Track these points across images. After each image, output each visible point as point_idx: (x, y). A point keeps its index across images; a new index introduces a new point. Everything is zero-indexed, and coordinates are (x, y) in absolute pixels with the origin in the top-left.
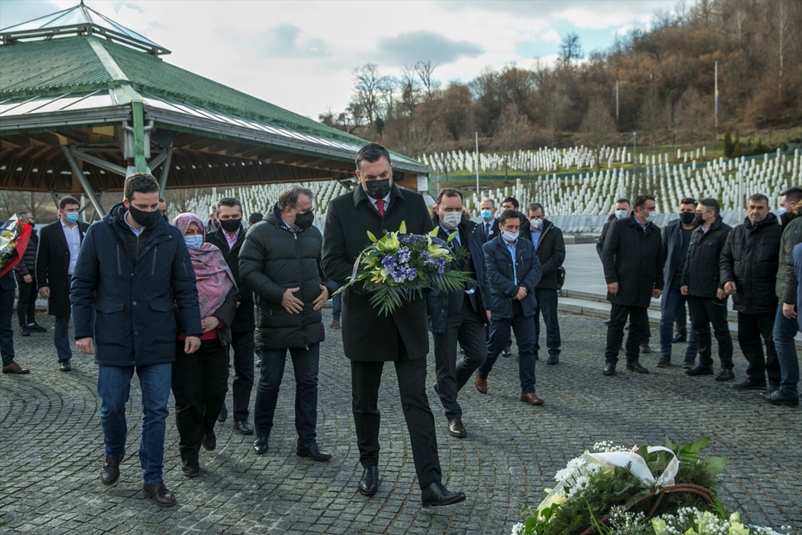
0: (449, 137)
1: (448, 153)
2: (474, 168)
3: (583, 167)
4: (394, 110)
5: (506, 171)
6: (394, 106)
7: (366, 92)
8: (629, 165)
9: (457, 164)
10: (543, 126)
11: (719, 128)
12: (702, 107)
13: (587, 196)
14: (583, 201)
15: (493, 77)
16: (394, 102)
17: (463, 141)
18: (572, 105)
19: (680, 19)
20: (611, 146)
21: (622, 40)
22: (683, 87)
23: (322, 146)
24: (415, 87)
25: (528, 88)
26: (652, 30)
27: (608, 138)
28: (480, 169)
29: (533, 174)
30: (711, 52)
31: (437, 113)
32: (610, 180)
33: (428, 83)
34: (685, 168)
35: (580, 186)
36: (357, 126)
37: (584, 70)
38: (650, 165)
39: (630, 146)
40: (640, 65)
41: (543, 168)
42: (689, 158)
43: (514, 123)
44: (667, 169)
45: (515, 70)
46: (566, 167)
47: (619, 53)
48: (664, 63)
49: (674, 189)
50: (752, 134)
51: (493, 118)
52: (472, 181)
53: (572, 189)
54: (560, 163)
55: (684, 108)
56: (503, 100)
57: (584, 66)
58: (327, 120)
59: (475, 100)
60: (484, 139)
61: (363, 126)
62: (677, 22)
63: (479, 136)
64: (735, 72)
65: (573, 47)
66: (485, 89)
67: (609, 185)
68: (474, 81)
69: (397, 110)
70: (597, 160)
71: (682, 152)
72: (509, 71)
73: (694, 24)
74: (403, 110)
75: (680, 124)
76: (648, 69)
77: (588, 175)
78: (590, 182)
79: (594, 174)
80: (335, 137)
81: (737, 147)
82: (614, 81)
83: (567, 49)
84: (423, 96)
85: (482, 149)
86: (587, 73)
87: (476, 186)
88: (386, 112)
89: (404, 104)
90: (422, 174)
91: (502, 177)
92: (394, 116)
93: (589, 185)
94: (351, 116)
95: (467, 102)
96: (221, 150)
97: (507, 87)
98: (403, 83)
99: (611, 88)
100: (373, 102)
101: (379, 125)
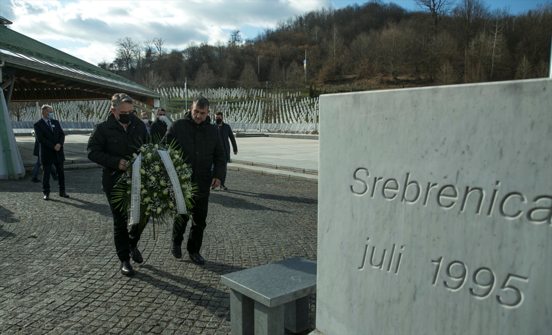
0: (171, 79)
1: (170, 88)
2: (184, 97)
3: (241, 98)
4: (141, 63)
6: (141, 61)
7: (125, 52)
8: (264, 99)
9: (175, 94)
10: (221, 76)
11: (307, 82)
12: (300, 71)
13: (243, 114)
14: (241, 116)
15: (195, 49)
16: (141, 59)
17: (179, 82)
18: (236, 66)
19: (289, 27)
20: (255, 88)
21: (261, 35)
22: (291, 61)
23: (102, 81)
24: (153, 51)
25: (214, 55)
26: (276, 31)
27: (255, 84)
28: (188, 97)
29: (215, 101)
30: (304, 45)
31: (165, 66)
32: (254, 106)
33: (160, 50)
34: (291, 101)
35: (239, 108)
36: (121, 71)
37: (243, 49)
38: (275, 99)
39: (264, 89)
40: (270, 48)
41: (221, 98)
42: (293, 96)
43: (206, 73)
44: (282, 101)
45: (207, 46)
46: (232, 98)
47: (260, 41)
48: (281, 48)
49: (286, 111)
50: (322, 86)
51: (195, 70)
52: (183, 104)
53: (235, 109)
54: (229, 96)
55: (291, 71)
56: (200, 61)
57: (242, 46)
58: (103, 66)
59: (186, 60)
60: (190, 81)
61: (124, 71)
62: (288, 28)
63: (187, 80)
64: (315, 55)
65: (237, 36)
66: (191, 55)
68: (185, 50)
69: (143, 63)
70: (248, 95)
71: (290, 93)
72: (204, 46)
73: (296, 30)
74: (146, 63)
75: (289, 79)
76: (274, 51)
77: (243, 102)
78: (245, 106)
79: (247, 102)
80: (109, 76)
81: (315, 92)
82: (257, 55)
83: (234, 37)
84: (157, 57)
86: (244, 50)
87: (185, 106)
88: (136, 64)
89: (146, 60)
90: (157, 98)
92: (141, 66)
93: (244, 108)
94: (116, 65)
95: (181, 61)
96: (43, 80)
97: (202, 55)
98: (146, 48)
99: (256, 59)
100: (129, 58)
101: (133, 70)
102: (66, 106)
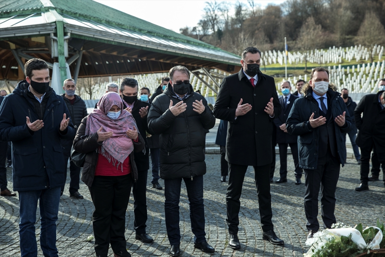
0: (266, 41)
1: (266, 52)
2: (283, 62)
3: (360, 60)
4: (230, 24)
5: (306, 64)
6: (229, 21)
7: (210, 12)
9: (272, 59)
10: (332, 32)
16: (229, 18)
17: (276, 44)
24: (243, 8)
25: (322, 6)
27: (379, 39)
28: (287, 63)
29: (325, 65)
31: (259, 25)
33: (253, 5)
35: (358, 73)
36: (205, 35)
41: (332, 61)
43: (311, 30)
46: (348, 60)
51: (297, 28)
52: (282, 71)
53: (352, 74)
54: (344, 57)
56: (304, 15)
58: (185, 31)
59: (285, 15)
60: (291, 42)
61: (209, 35)
63: (287, 40)
67: (379, 72)
68: (285, 3)
69: (232, 24)
70: (371, 55)
74: (236, 24)
77: (364, 65)
79: (369, 64)
84: (249, 14)
85: (289, 49)
87: (285, 74)
88: (224, 25)
89: (236, 20)
91: (303, 68)
92: (230, 28)
94: (200, 28)
95: (279, 17)
96: (114, 52)
97: (307, 6)
98: (235, 5)
100: (215, 19)
101: (220, 34)
102: (143, 81)
